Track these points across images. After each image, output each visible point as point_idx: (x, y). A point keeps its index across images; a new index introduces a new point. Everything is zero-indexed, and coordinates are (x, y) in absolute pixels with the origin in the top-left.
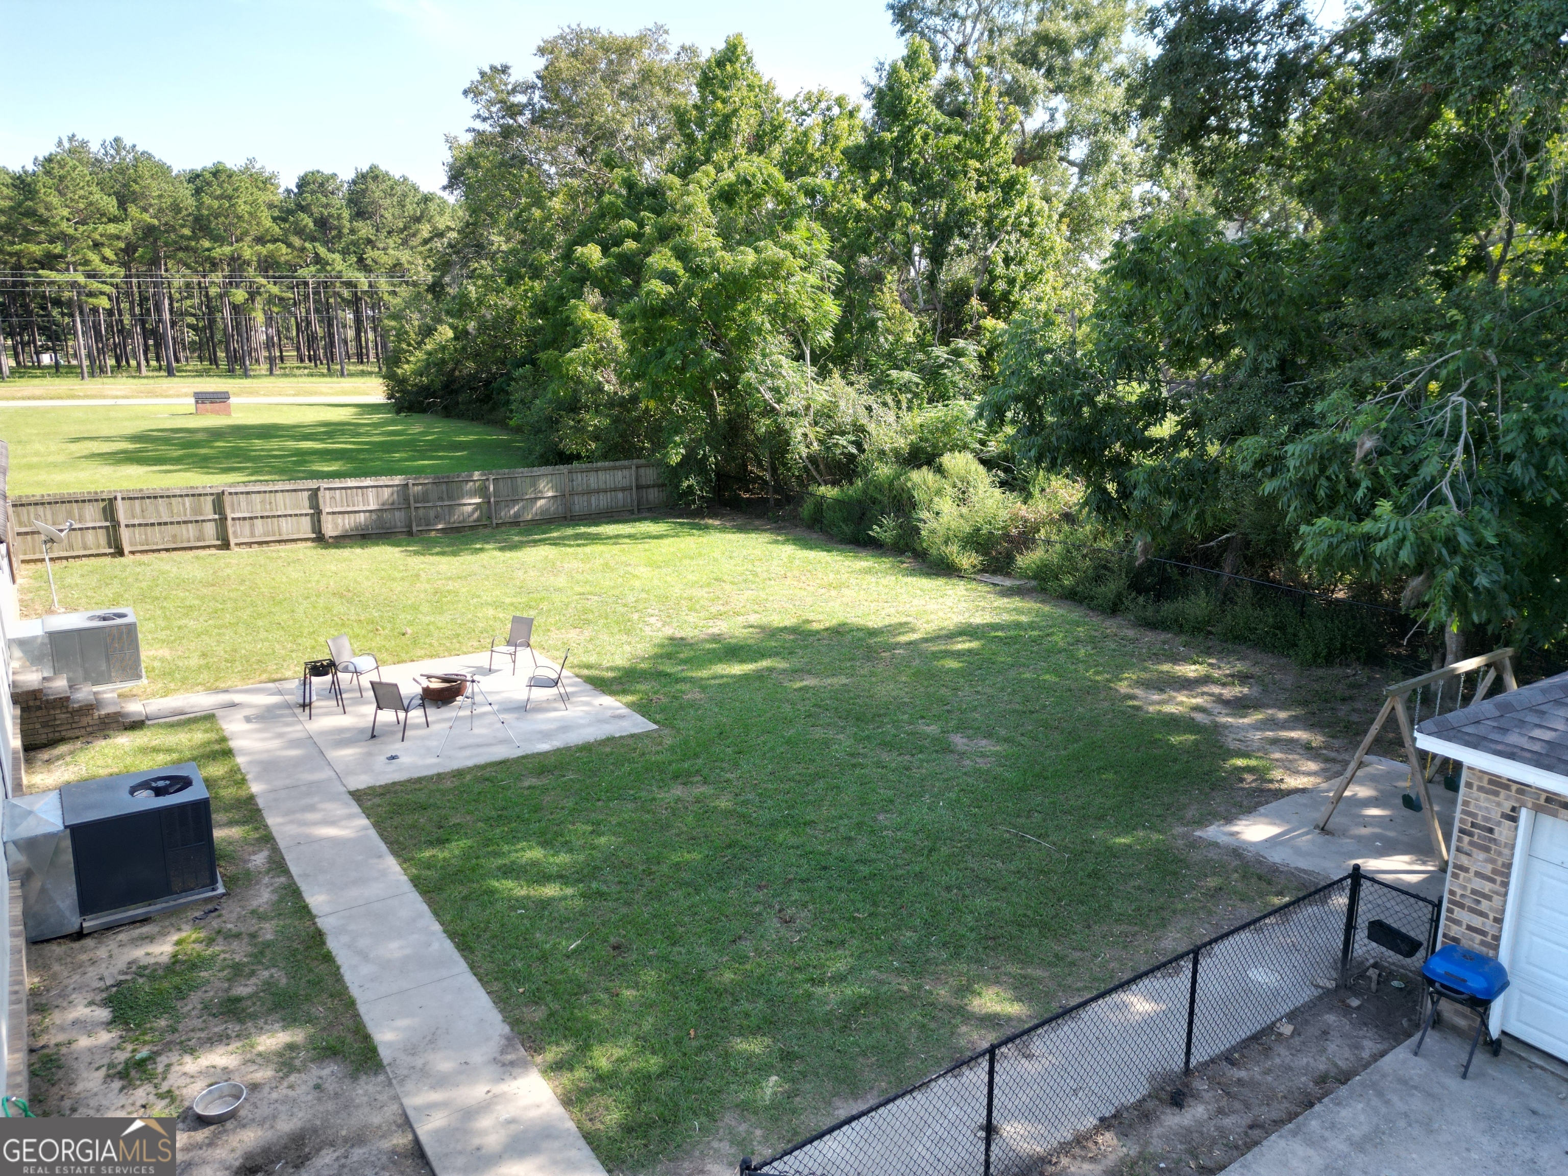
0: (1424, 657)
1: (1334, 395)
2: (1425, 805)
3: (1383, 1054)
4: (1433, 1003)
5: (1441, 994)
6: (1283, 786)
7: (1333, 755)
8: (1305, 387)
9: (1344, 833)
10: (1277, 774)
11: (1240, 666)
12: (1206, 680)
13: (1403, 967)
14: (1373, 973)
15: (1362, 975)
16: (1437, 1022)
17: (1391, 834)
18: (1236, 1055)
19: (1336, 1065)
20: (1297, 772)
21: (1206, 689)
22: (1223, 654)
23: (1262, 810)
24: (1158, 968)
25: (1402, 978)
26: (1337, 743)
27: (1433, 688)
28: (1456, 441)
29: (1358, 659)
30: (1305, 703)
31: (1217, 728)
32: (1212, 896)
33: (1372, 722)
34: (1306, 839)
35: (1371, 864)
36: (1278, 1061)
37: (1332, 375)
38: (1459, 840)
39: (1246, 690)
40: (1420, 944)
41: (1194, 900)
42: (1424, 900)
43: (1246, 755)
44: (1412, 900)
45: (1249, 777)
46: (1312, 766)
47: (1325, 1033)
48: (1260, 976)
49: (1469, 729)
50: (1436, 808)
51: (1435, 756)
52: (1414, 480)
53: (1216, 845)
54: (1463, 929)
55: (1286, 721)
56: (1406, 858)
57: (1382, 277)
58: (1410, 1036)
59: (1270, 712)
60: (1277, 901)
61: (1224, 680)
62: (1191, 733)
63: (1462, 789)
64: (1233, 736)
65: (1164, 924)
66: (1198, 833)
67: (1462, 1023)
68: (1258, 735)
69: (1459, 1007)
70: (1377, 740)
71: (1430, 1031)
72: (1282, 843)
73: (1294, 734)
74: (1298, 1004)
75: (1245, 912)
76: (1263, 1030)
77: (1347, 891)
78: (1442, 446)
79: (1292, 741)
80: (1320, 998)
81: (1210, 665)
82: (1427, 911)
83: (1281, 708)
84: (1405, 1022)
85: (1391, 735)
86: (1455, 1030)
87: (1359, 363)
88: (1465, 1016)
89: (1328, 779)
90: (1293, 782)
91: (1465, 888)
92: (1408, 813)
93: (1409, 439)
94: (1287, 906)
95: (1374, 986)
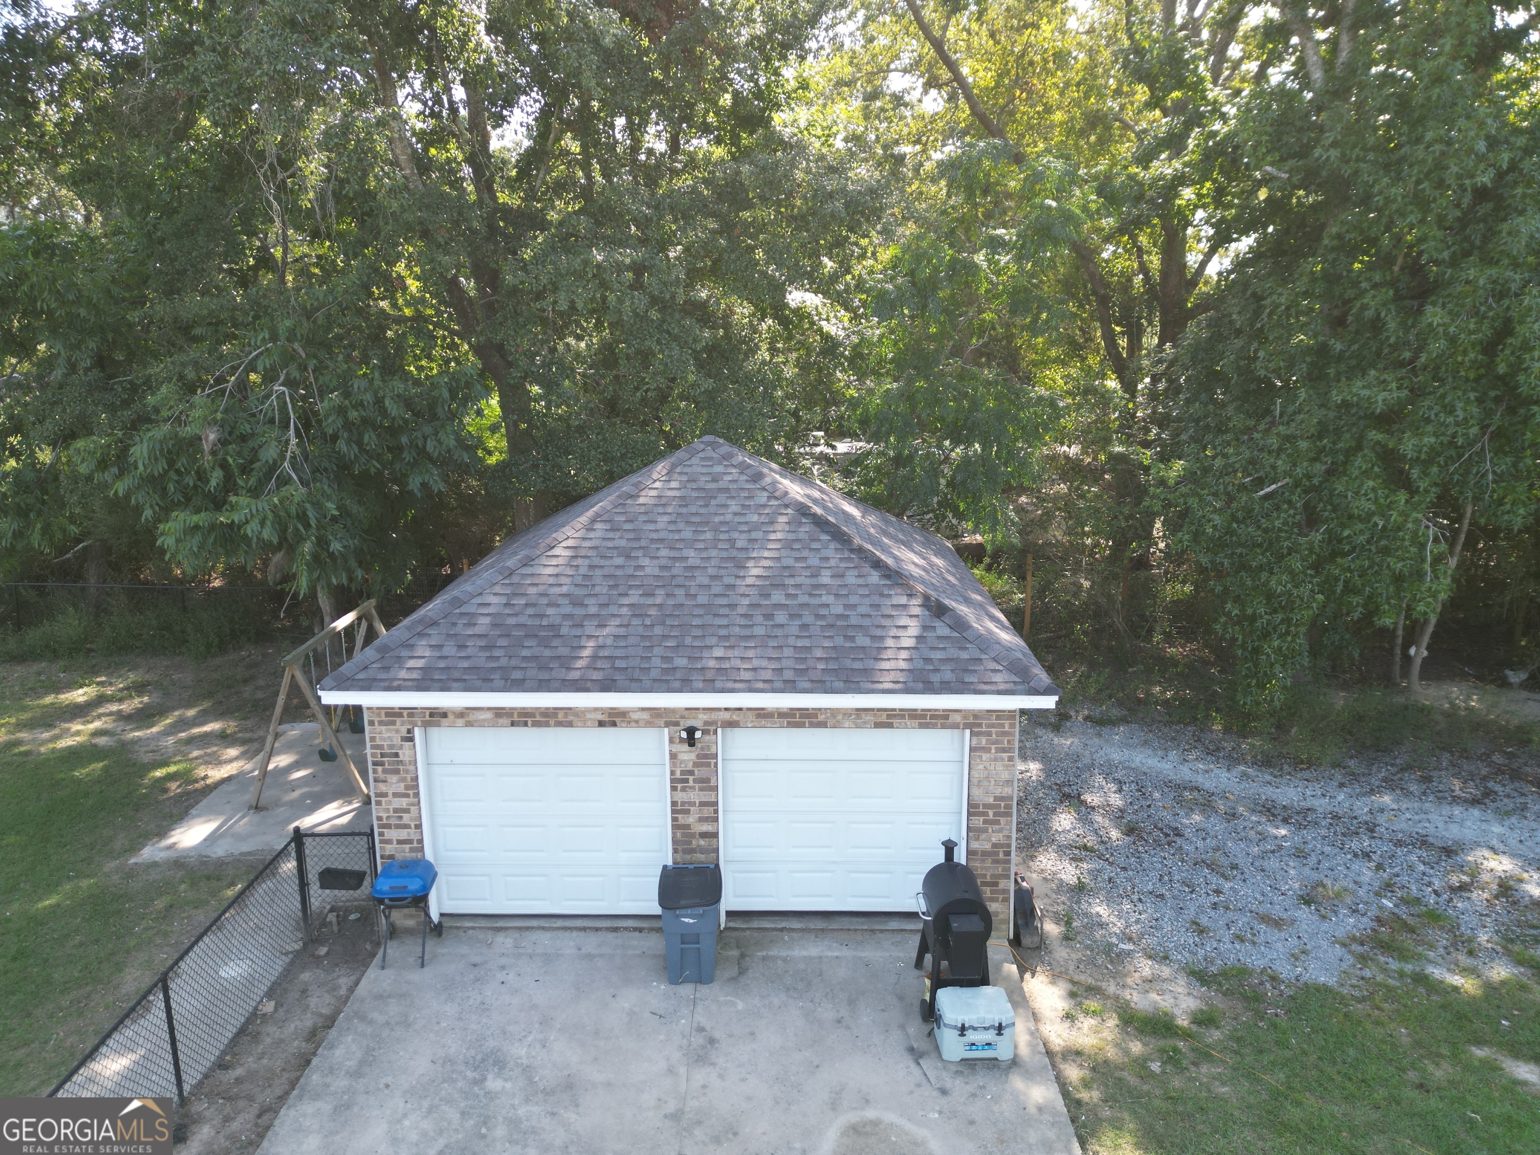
0: (305, 623)
1: (164, 389)
2: (340, 753)
3: (357, 983)
4: (387, 917)
5: (390, 907)
6: (209, 782)
7: (248, 735)
8: (131, 382)
9: (277, 804)
10: (201, 772)
11: (132, 676)
12: (101, 700)
13: (356, 900)
14: (332, 917)
15: (324, 924)
16: (393, 932)
17: (317, 789)
18: (228, 1058)
19: (321, 1015)
20: (219, 762)
21: (101, 710)
22: (112, 669)
23: (193, 812)
24: (127, 1016)
25: (358, 909)
26: (249, 723)
27: (320, 649)
28: (287, 427)
29: (249, 640)
30: (209, 695)
31: (125, 747)
32: (164, 918)
33: (277, 694)
34: (244, 823)
35: (306, 822)
36: (268, 1040)
37: (155, 369)
38: (375, 771)
39: (146, 699)
40: (365, 873)
41: (147, 929)
42: (359, 834)
43: (165, 764)
44: (350, 838)
45: (173, 786)
46: (233, 752)
47: (304, 991)
48: (232, 971)
49: (361, 676)
50: (348, 752)
51: (336, 707)
52: (257, 465)
53: (155, 865)
54: (395, 845)
55: (195, 717)
56: (335, 804)
57: (182, 273)
58: (374, 955)
59: (177, 713)
60: (230, 893)
61: (120, 695)
62: (98, 760)
63: (367, 728)
64: (143, 749)
65: (119, 968)
66: (133, 861)
67: (411, 923)
68: (171, 740)
69: (406, 911)
70: (286, 709)
71: (389, 943)
72: (222, 836)
73: (207, 728)
74: (273, 979)
75: (202, 918)
76: (248, 1019)
77: (293, 854)
78: (276, 433)
79: (206, 735)
80: (292, 962)
81: (98, 684)
82: (363, 842)
83: (189, 706)
84: (368, 947)
85: (295, 701)
86: (409, 932)
87: (179, 358)
88: (412, 916)
89: (251, 758)
90: (216, 774)
91: (388, 810)
92: (327, 764)
93: (246, 428)
94: (242, 893)
95: (335, 928)
